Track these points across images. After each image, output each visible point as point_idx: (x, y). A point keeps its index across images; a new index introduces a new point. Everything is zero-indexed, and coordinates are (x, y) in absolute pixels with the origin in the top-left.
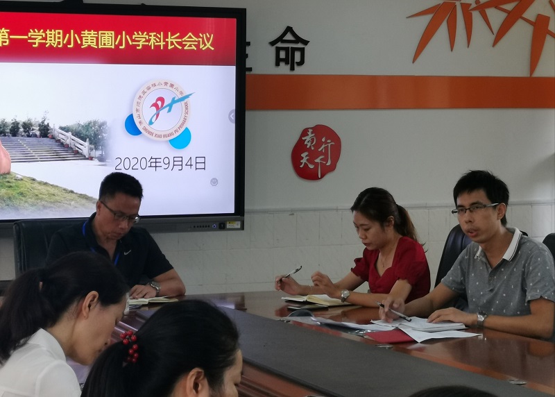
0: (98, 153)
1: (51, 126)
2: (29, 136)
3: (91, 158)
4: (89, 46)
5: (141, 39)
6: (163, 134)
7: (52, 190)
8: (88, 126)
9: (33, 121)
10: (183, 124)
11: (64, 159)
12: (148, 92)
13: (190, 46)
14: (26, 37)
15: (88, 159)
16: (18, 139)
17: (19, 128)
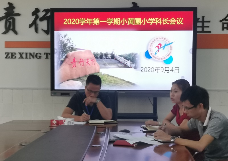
0: (134, 65)
1: (115, 55)
2: (107, 59)
3: (131, 67)
4: (131, 24)
5: (152, 21)
6: (161, 58)
7: (116, 79)
8: (130, 55)
9: (108, 53)
10: (169, 54)
11: (120, 67)
12: (155, 41)
13: (173, 23)
14: (106, 21)
15: (130, 68)
16: (103, 60)
17: (103, 56)
